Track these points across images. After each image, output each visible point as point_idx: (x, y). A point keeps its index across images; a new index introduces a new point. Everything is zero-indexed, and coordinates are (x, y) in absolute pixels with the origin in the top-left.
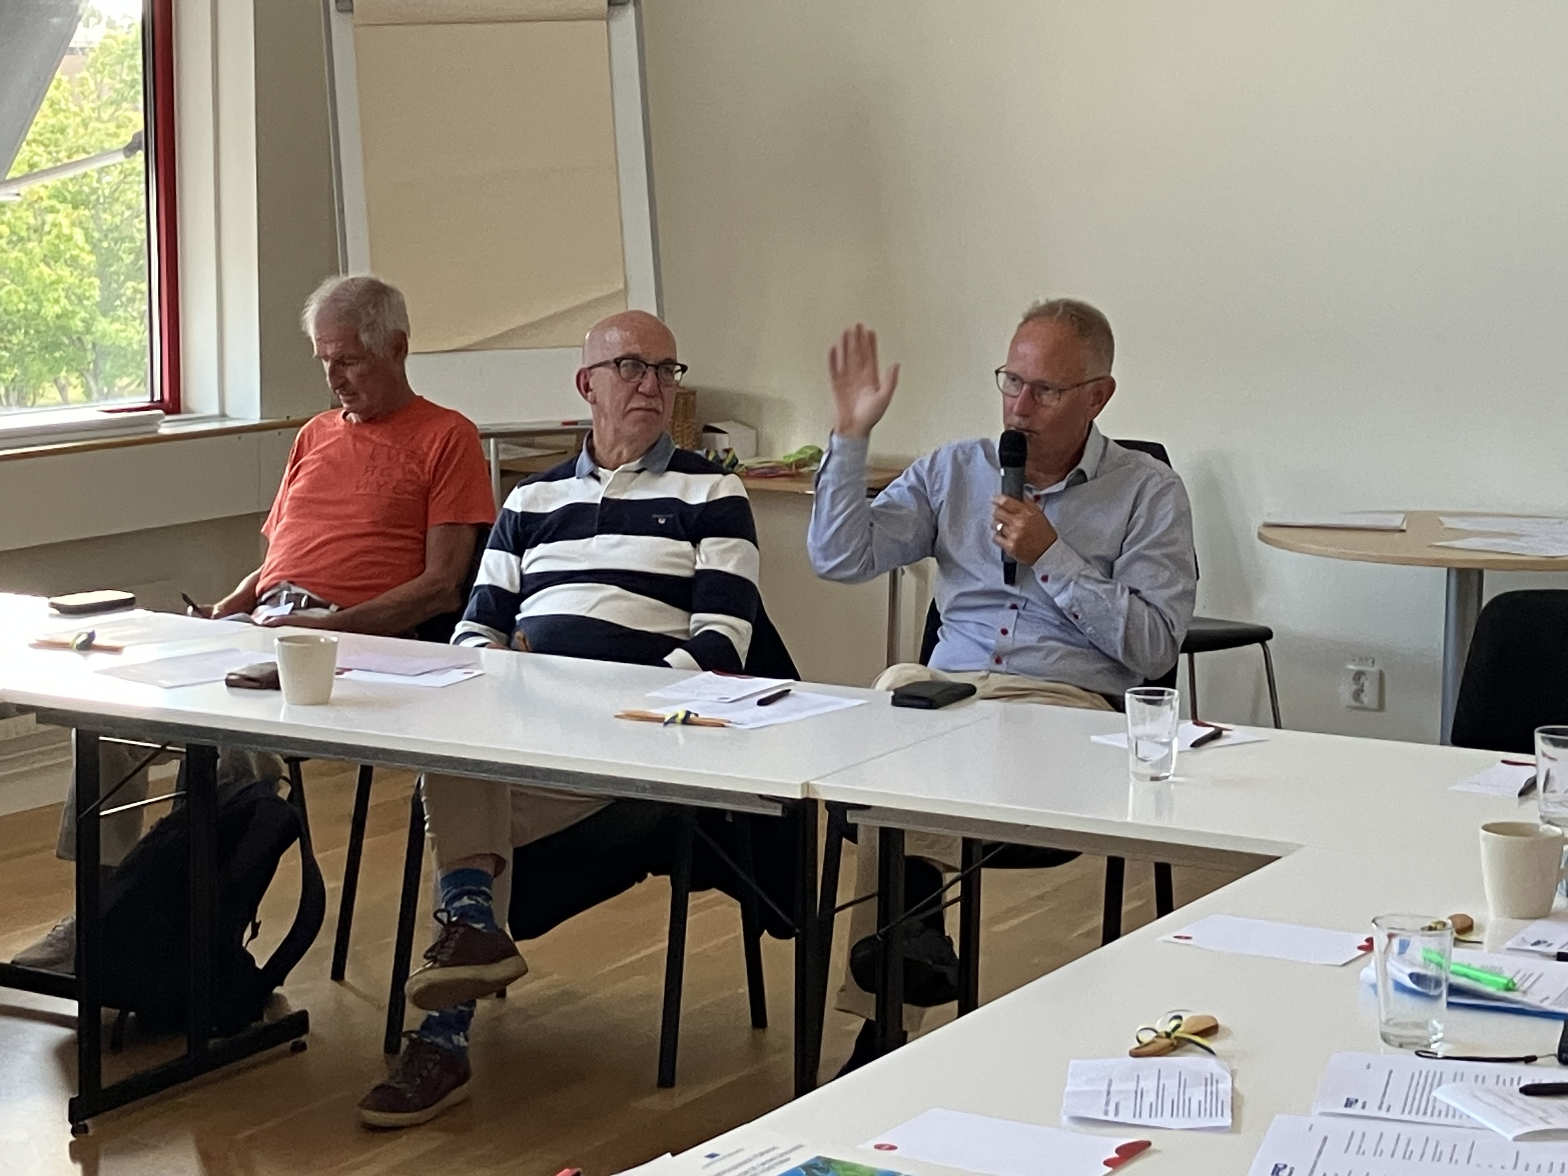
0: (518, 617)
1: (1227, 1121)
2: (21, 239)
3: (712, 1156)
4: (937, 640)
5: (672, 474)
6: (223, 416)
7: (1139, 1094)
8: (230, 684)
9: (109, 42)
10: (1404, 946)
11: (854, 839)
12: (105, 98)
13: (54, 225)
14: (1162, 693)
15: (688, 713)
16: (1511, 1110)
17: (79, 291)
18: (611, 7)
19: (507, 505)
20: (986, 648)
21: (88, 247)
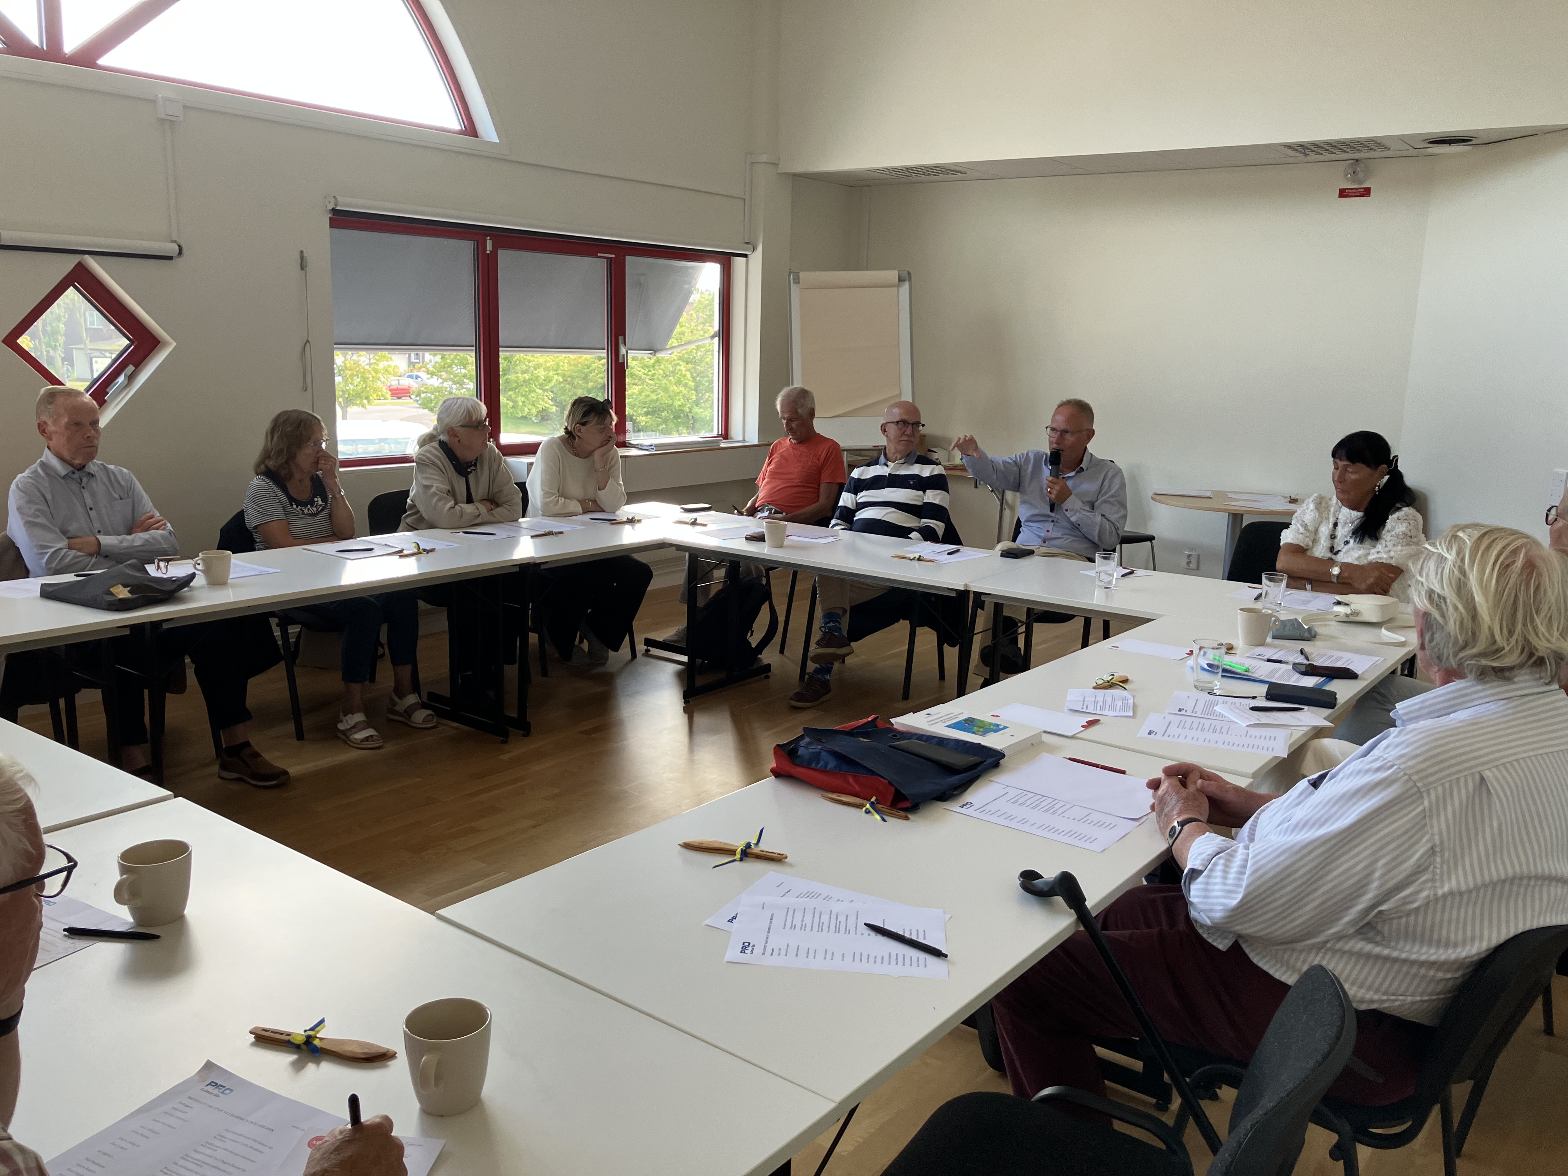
0: (855, 519)
1: (1131, 714)
2: (667, 376)
3: (928, 714)
4: (1020, 532)
5: (916, 465)
6: (744, 441)
7: (1096, 702)
8: (747, 539)
9: (702, 299)
10: (1205, 653)
11: (983, 609)
12: (699, 321)
13: (680, 370)
14: (1110, 554)
15: (920, 556)
16: (1246, 716)
17: (688, 396)
18: (900, 282)
19: (852, 475)
20: (1039, 537)
21: (692, 379)
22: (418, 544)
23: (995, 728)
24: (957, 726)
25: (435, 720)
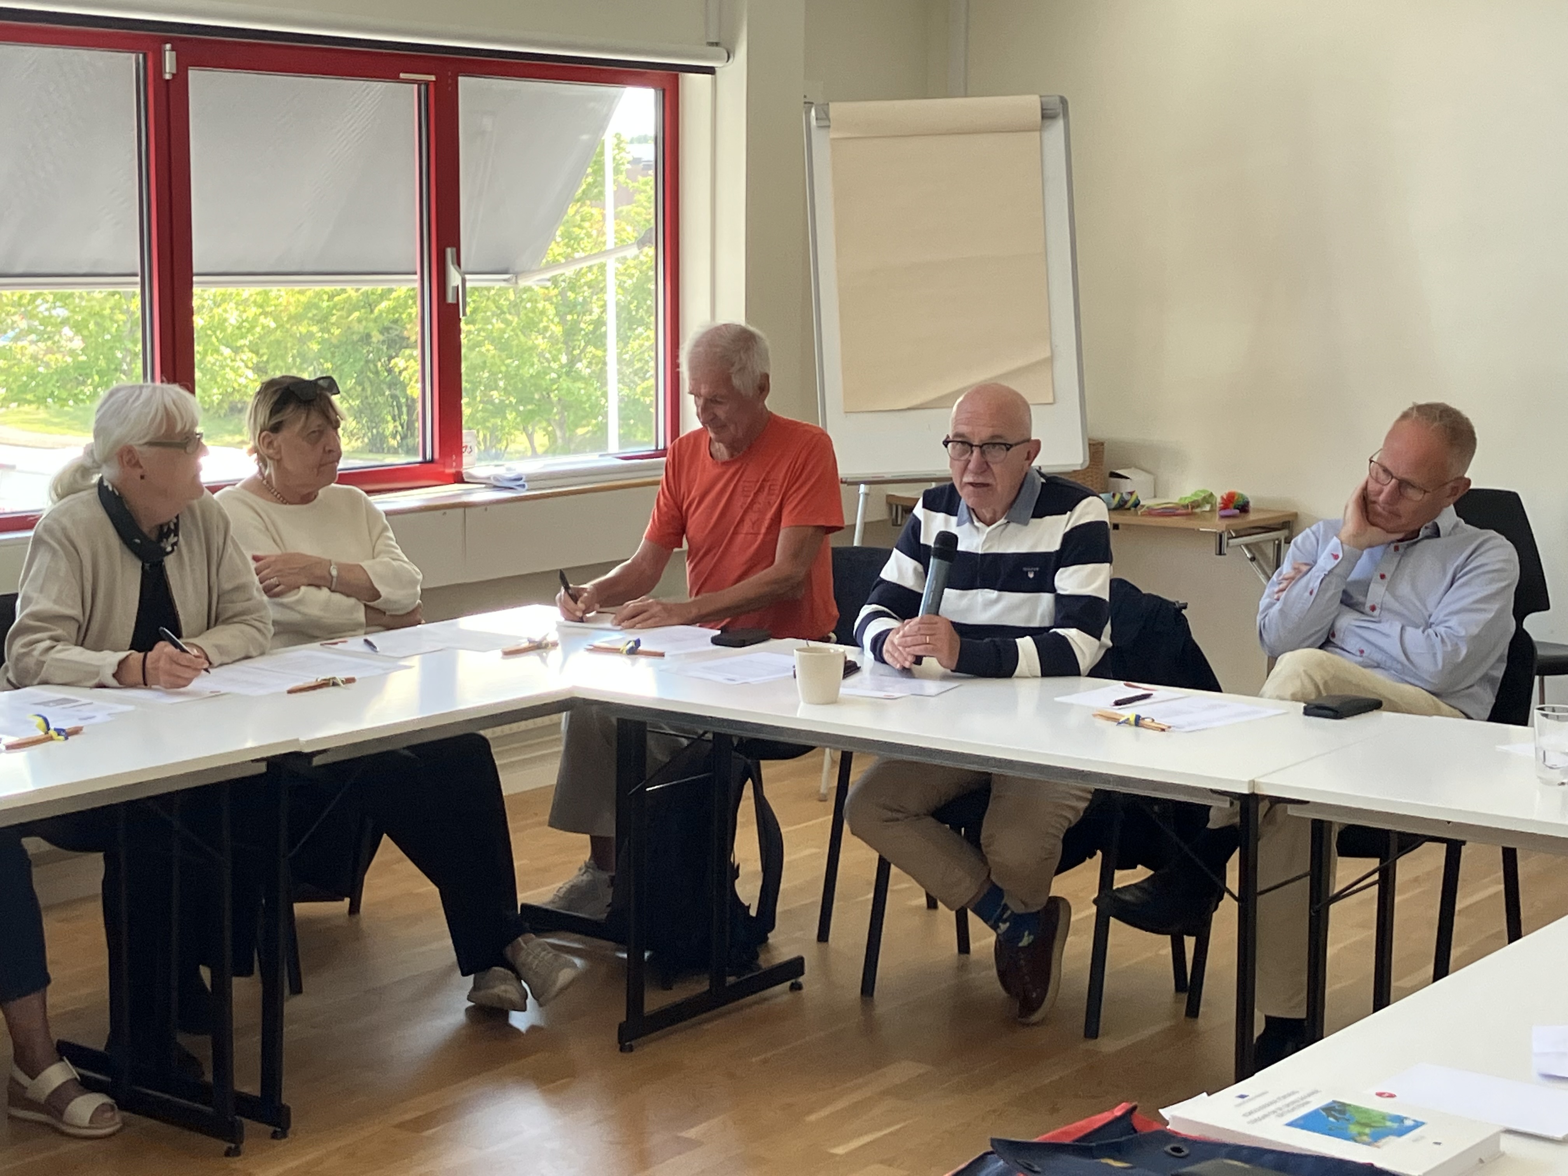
3: (1242, 1097)
15: (1138, 717)
18: (1045, 121)
22: (46, 721)
23: (1395, 1125)
24: (1308, 1123)
25: (118, 1119)
